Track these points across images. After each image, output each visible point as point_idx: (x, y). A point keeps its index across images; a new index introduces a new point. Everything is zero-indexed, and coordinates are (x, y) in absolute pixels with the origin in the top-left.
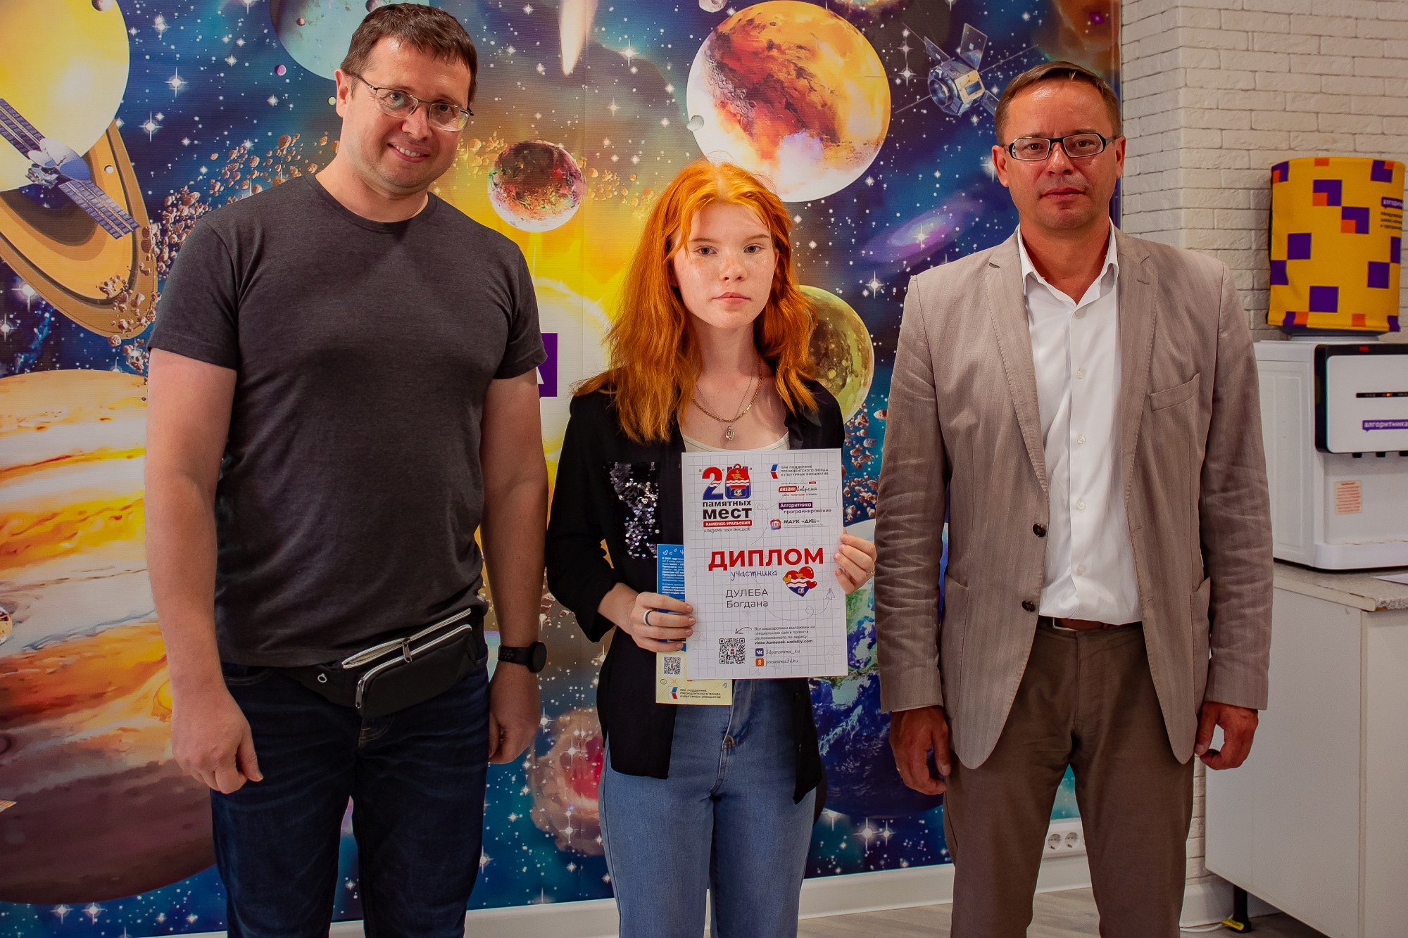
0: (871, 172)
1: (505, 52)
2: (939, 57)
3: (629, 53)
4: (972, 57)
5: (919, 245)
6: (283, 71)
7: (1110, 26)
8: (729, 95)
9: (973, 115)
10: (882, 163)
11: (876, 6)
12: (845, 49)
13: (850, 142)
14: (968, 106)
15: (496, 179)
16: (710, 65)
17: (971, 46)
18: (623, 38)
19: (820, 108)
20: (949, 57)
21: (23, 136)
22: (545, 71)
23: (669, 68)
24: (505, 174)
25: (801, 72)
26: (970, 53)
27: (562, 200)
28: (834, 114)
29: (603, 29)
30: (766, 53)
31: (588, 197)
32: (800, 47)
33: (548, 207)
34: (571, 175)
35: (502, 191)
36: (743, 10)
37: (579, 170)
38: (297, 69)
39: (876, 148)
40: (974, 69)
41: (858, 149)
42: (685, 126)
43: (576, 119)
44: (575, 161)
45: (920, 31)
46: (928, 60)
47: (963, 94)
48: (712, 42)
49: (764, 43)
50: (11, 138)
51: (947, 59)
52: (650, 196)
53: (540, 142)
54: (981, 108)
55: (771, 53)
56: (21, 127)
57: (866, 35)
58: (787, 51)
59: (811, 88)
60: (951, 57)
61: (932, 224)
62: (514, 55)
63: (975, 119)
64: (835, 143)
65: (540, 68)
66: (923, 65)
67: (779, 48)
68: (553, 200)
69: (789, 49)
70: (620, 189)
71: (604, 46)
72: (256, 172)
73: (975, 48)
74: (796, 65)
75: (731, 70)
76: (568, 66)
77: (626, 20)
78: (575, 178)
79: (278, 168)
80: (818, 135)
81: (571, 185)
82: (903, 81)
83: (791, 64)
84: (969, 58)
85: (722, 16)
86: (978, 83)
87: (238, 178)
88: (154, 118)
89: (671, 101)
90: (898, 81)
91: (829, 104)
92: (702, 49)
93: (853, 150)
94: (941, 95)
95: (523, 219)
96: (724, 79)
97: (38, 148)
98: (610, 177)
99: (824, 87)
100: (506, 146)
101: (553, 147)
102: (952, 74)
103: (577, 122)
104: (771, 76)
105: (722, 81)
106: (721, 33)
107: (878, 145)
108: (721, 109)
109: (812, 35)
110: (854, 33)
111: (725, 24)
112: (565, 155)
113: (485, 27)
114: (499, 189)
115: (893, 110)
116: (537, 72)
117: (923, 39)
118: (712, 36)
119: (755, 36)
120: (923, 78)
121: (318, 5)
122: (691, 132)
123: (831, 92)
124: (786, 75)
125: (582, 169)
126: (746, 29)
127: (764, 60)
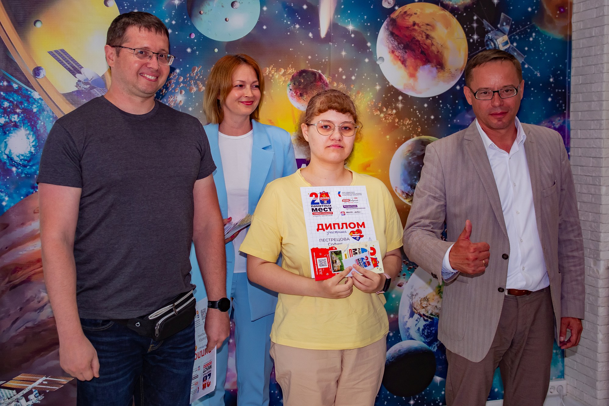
0: (458, 83)
1: (294, 27)
2: (490, 29)
3: (351, 27)
4: (505, 29)
6: (193, 36)
7: (567, 13)
8: (396, 47)
11: (462, 4)
12: (448, 25)
13: (450, 69)
15: (291, 87)
16: (387, 33)
18: (348, 20)
19: (436, 53)
20: (494, 29)
21: (73, 67)
22: (313, 36)
23: (369, 34)
24: (294, 83)
25: (428, 36)
26: (504, 27)
28: (442, 56)
29: (339, 16)
30: (412, 27)
32: (428, 25)
34: (324, 85)
35: (294, 93)
36: (402, 7)
38: (200, 35)
39: (461, 72)
40: (506, 34)
41: (453, 72)
42: (376, 62)
43: (327, 59)
44: (326, 78)
45: (482, 16)
46: (485, 30)
47: (501, 46)
48: (388, 22)
49: (412, 23)
50: (67, 68)
52: (360, 95)
53: (310, 69)
55: (414, 27)
56: (72, 63)
57: (457, 19)
58: (422, 27)
59: (432, 44)
60: (496, 29)
62: (299, 28)
64: (443, 69)
65: (311, 35)
66: (482, 32)
67: (418, 25)
69: (423, 25)
71: (339, 24)
72: (182, 84)
73: (506, 24)
74: (425, 33)
75: (396, 36)
76: (323, 34)
77: (349, 12)
78: (326, 86)
79: (191, 82)
80: (436, 66)
82: (474, 40)
83: (424, 33)
84: (503, 29)
85: (392, 10)
86: (507, 41)
87: (174, 87)
89: (369, 50)
90: (471, 41)
91: (440, 51)
92: (383, 26)
93: (451, 73)
95: (303, 106)
96: (393, 40)
97: (80, 73)
98: (342, 86)
99: (438, 43)
100: (295, 72)
101: (316, 72)
102: (496, 37)
103: (327, 60)
104: (414, 38)
105: (392, 41)
106: (392, 18)
107: (462, 70)
108: (392, 54)
109: (433, 18)
110: (452, 18)
111: (394, 14)
112: (322, 76)
113: (285, 15)
114: (292, 92)
115: (469, 54)
116: (309, 36)
117: (483, 20)
118: (388, 19)
119: (407, 20)
120: (483, 39)
121: (209, 5)
122: (378, 65)
123: (441, 46)
124: (421, 38)
125: (329, 82)
126: (404, 16)
127: (411, 30)
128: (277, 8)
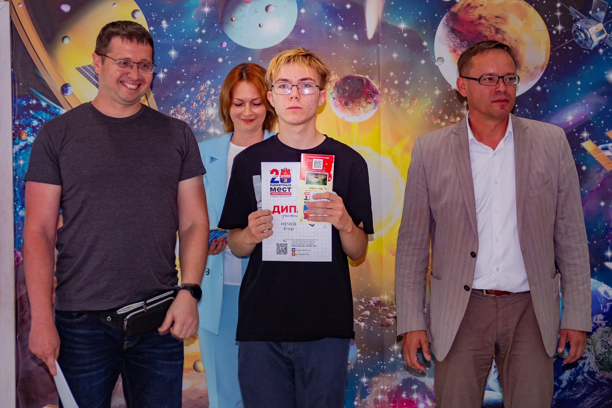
0: (539, 83)
1: (337, 29)
2: (578, 17)
3: (403, 26)
4: (599, 16)
5: (569, 122)
6: (225, 45)
8: (458, 45)
9: (600, 48)
10: (546, 78)
12: (523, 16)
13: (527, 68)
14: (596, 43)
15: (334, 95)
16: (447, 30)
17: (598, 10)
18: (399, 18)
20: (585, 17)
22: (358, 38)
23: (424, 33)
24: (338, 91)
25: (498, 31)
26: (597, 14)
27: (369, 105)
29: (389, 14)
30: (478, 21)
31: (383, 103)
32: (497, 17)
33: (361, 109)
34: (373, 92)
35: (337, 102)
37: (378, 89)
38: (232, 44)
39: (542, 70)
40: (600, 22)
41: (532, 71)
42: (434, 63)
43: (375, 62)
44: (375, 84)
45: (567, 3)
46: (572, 19)
47: (594, 37)
48: (447, 17)
49: (477, 16)
50: (95, 84)
51: (584, 18)
52: (416, 101)
53: (356, 75)
54: (605, 44)
55: (480, 21)
57: (535, 8)
58: (490, 20)
59: (504, 39)
60: (586, 17)
61: (576, 111)
62: (341, 30)
63: (601, 51)
65: (356, 37)
66: (569, 22)
67: (485, 18)
68: (364, 105)
69: (491, 18)
70: (399, 98)
71: (389, 23)
72: (213, 96)
73: (600, 10)
74: (494, 26)
75: (459, 32)
76: (370, 34)
77: (400, 8)
78: (375, 93)
81: (373, 98)
82: (557, 32)
83: (492, 27)
84: (597, 16)
85: (453, 3)
86: (603, 30)
87: (204, 99)
88: (163, 71)
89: (426, 50)
90: (554, 32)
92: (442, 22)
93: (528, 71)
94: (580, 38)
95: (348, 116)
96: (455, 37)
98: (394, 92)
99: (511, 38)
100: (339, 78)
101: (363, 77)
102: (587, 26)
103: (376, 64)
104: (480, 33)
105: (454, 38)
106: (453, 12)
107: (543, 68)
108: (454, 53)
109: (504, 9)
110: (527, 7)
111: (455, 7)
112: (370, 81)
113: (326, 17)
114: (336, 101)
115: (551, 49)
116: (354, 39)
117: (569, 8)
118: (448, 14)
119: (471, 13)
120: (570, 29)
121: (241, 10)
122: (437, 66)
123: (516, 40)
124: (490, 33)
125: (379, 88)
126: (467, 9)
127: (477, 25)
128: (316, 9)
